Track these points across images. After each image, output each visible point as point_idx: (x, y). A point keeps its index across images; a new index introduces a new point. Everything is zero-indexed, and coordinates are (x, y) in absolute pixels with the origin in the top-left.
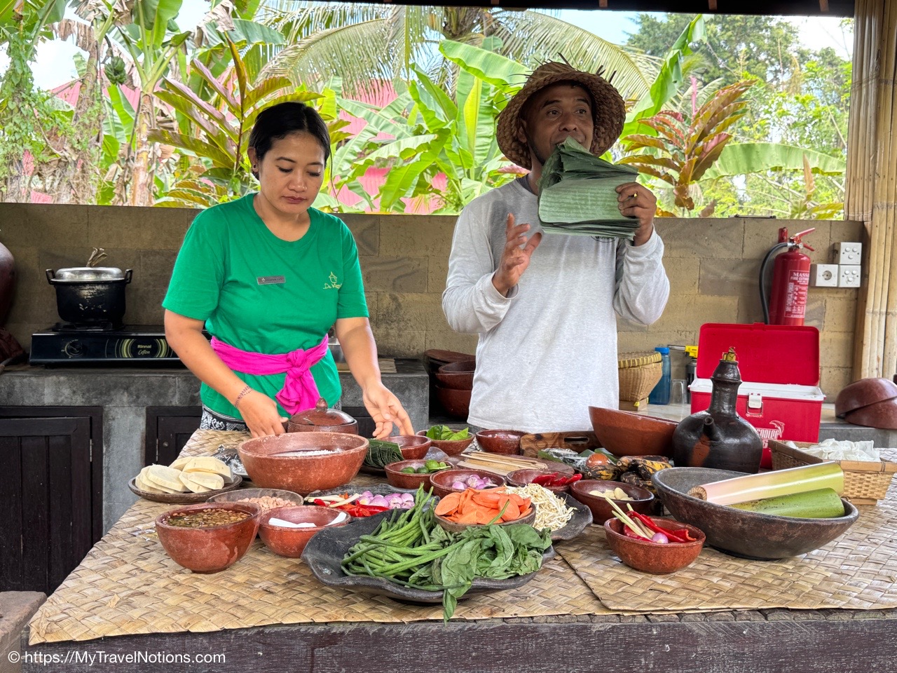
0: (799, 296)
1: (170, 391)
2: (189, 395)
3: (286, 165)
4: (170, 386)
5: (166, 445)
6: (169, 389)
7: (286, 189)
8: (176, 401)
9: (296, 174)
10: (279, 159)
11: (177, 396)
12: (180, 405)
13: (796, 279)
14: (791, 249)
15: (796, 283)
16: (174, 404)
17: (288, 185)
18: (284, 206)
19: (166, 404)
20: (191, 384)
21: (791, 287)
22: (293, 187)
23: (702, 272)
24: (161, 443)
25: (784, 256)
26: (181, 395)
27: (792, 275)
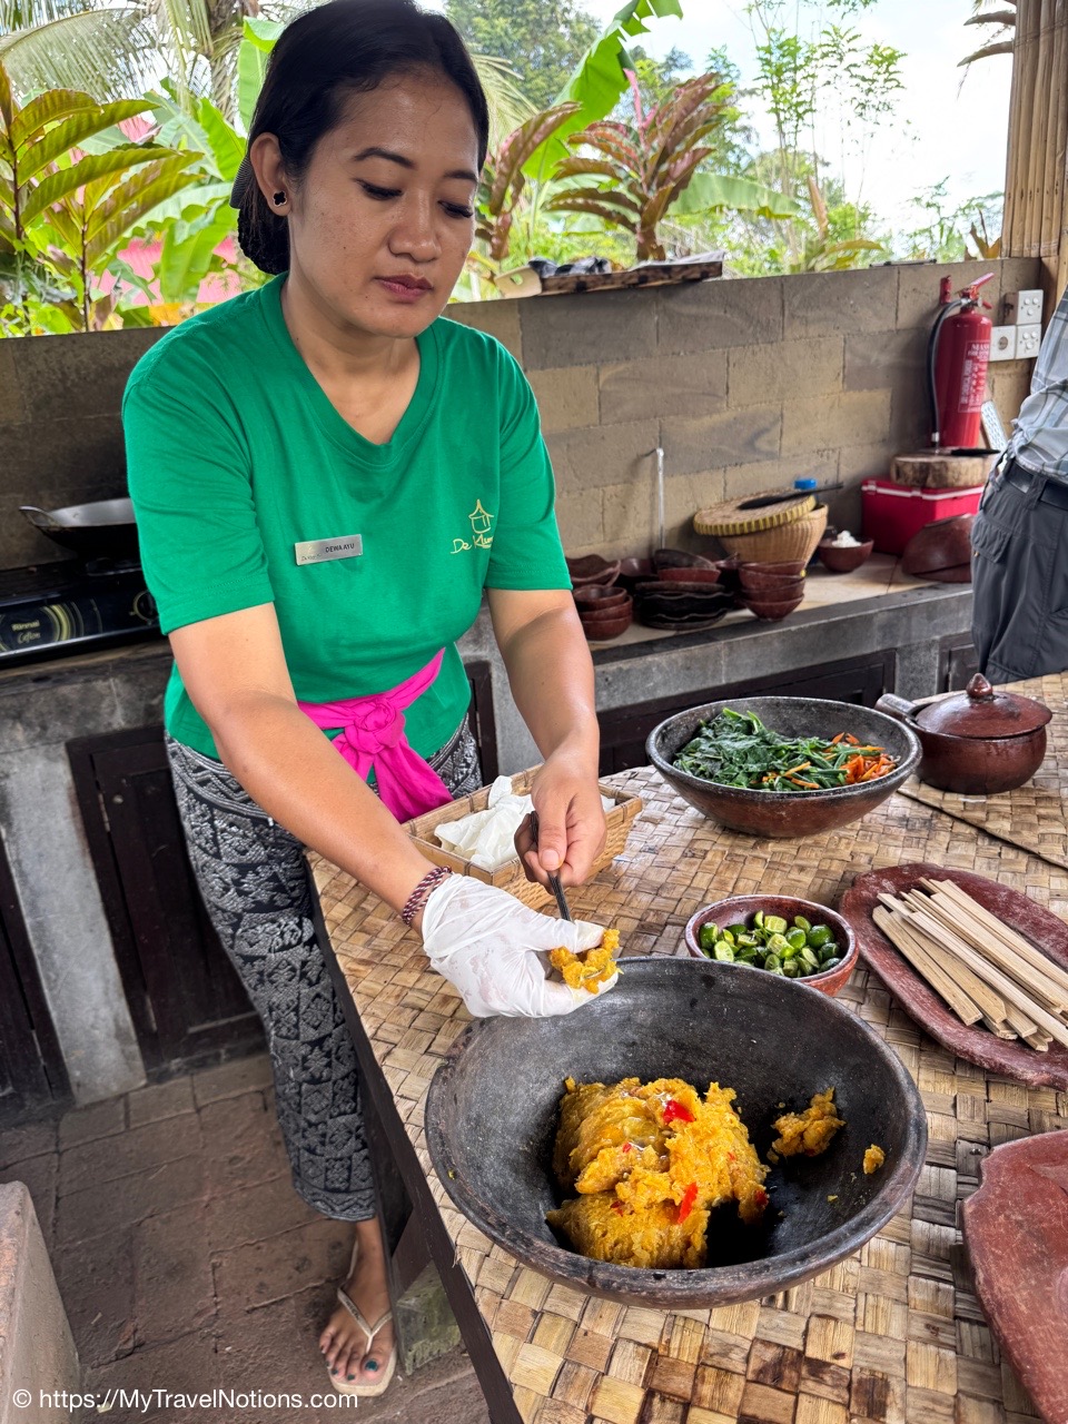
0: (979, 378)
1: (104, 705)
2: (142, 705)
3: (385, 173)
4: (102, 697)
5: (118, 800)
6: (100, 703)
7: (383, 254)
8: (119, 721)
9: (413, 202)
10: (361, 157)
11: (119, 712)
12: (128, 726)
13: (975, 353)
14: (965, 310)
15: (973, 358)
16: (116, 726)
17: (388, 242)
18: (378, 311)
19: (102, 730)
20: (141, 685)
21: (968, 366)
22: (407, 246)
23: (848, 356)
24: (109, 802)
25: (955, 320)
26: (125, 708)
27: (970, 348)
